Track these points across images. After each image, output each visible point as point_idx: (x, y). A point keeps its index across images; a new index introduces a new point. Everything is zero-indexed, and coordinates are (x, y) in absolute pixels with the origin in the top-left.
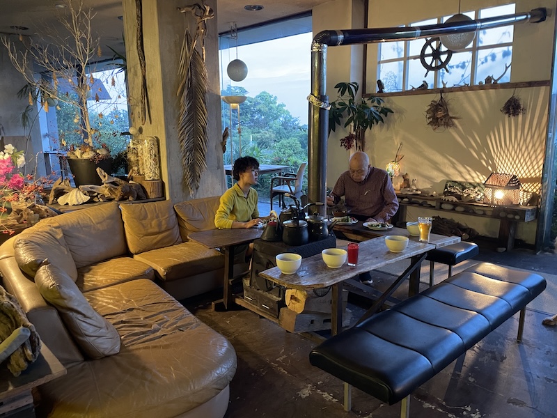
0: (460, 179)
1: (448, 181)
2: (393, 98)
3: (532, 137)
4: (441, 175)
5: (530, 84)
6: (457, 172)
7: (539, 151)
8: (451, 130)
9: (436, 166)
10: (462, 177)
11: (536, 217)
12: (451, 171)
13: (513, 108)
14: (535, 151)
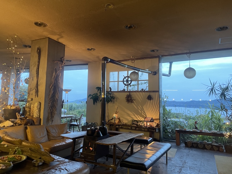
0: (136, 119)
1: (133, 120)
2: (114, 93)
3: (155, 107)
4: (131, 118)
5: (154, 91)
6: (135, 117)
7: (158, 111)
8: (133, 104)
9: (129, 115)
10: (137, 118)
11: (159, 131)
12: (133, 117)
13: (150, 98)
14: (157, 111)
